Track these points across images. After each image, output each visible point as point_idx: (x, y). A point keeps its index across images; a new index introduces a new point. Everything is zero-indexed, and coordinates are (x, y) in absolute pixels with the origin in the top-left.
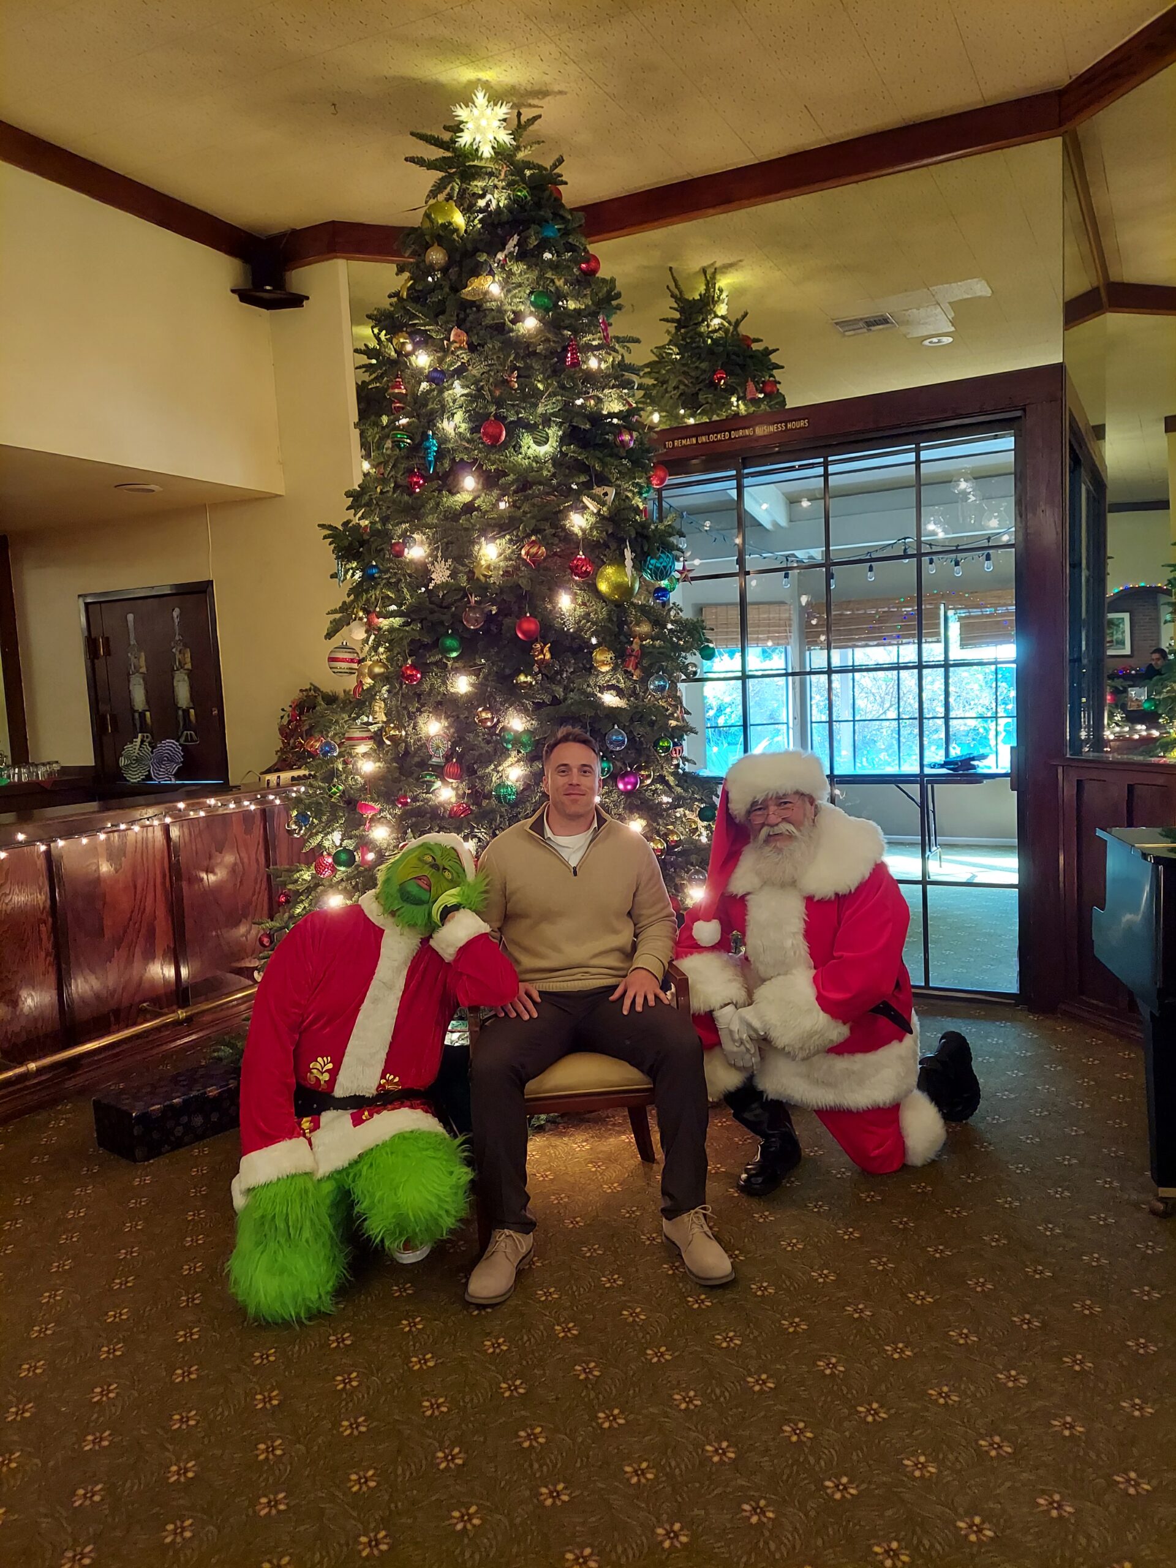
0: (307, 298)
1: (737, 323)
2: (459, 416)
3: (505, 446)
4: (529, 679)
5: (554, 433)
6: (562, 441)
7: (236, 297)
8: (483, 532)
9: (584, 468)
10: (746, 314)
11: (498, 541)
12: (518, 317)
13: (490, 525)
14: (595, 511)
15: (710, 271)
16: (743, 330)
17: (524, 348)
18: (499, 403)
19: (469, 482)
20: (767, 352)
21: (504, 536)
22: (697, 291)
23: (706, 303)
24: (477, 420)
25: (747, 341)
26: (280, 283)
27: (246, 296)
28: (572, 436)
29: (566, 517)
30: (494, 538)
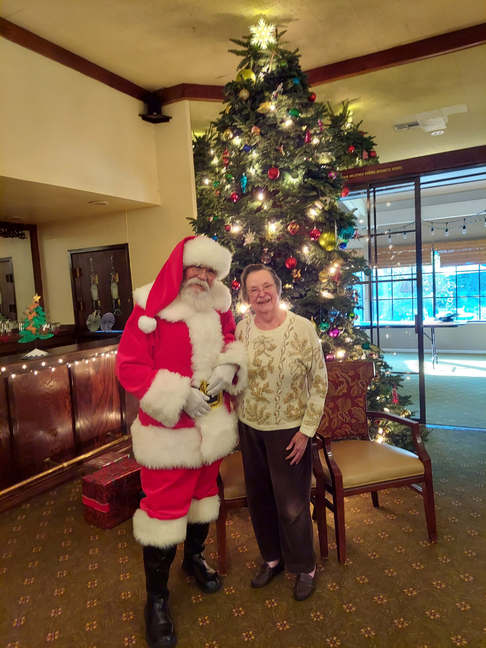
0: (171, 118)
1: (358, 125)
2: (257, 166)
3: (279, 179)
4: (290, 286)
5: (301, 172)
6: (305, 177)
7: (140, 118)
8: (269, 219)
9: (314, 188)
10: (362, 122)
11: (276, 223)
12: (283, 121)
13: (272, 216)
14: (321, 208)
15: (345, 103)
16: (360, 129)
17: (286, 135)
18: (276, 159)
19: (261, 196)
20: (370, 138)
21: (279, 221)
22: (338, 112)
23: (343, 117)
24: (266, 168)
25: (362, 133)
26: (159, 111)
27: (145, 117)
28: (308, 174)
29: (308, 211)
30: (274, 222)
